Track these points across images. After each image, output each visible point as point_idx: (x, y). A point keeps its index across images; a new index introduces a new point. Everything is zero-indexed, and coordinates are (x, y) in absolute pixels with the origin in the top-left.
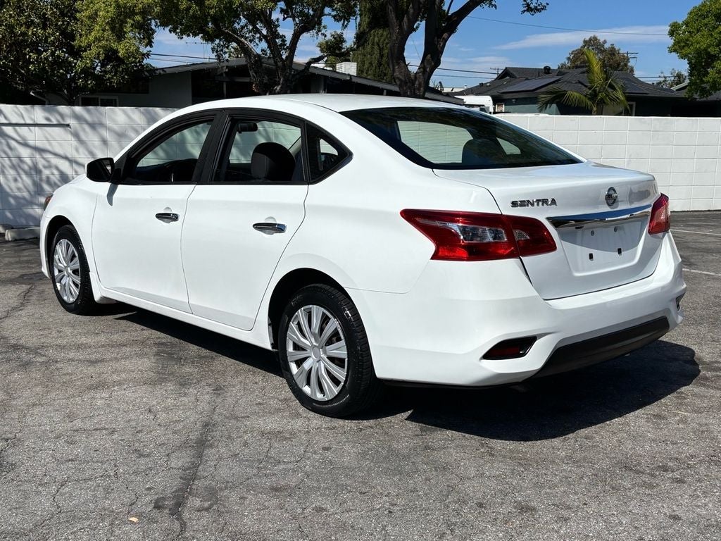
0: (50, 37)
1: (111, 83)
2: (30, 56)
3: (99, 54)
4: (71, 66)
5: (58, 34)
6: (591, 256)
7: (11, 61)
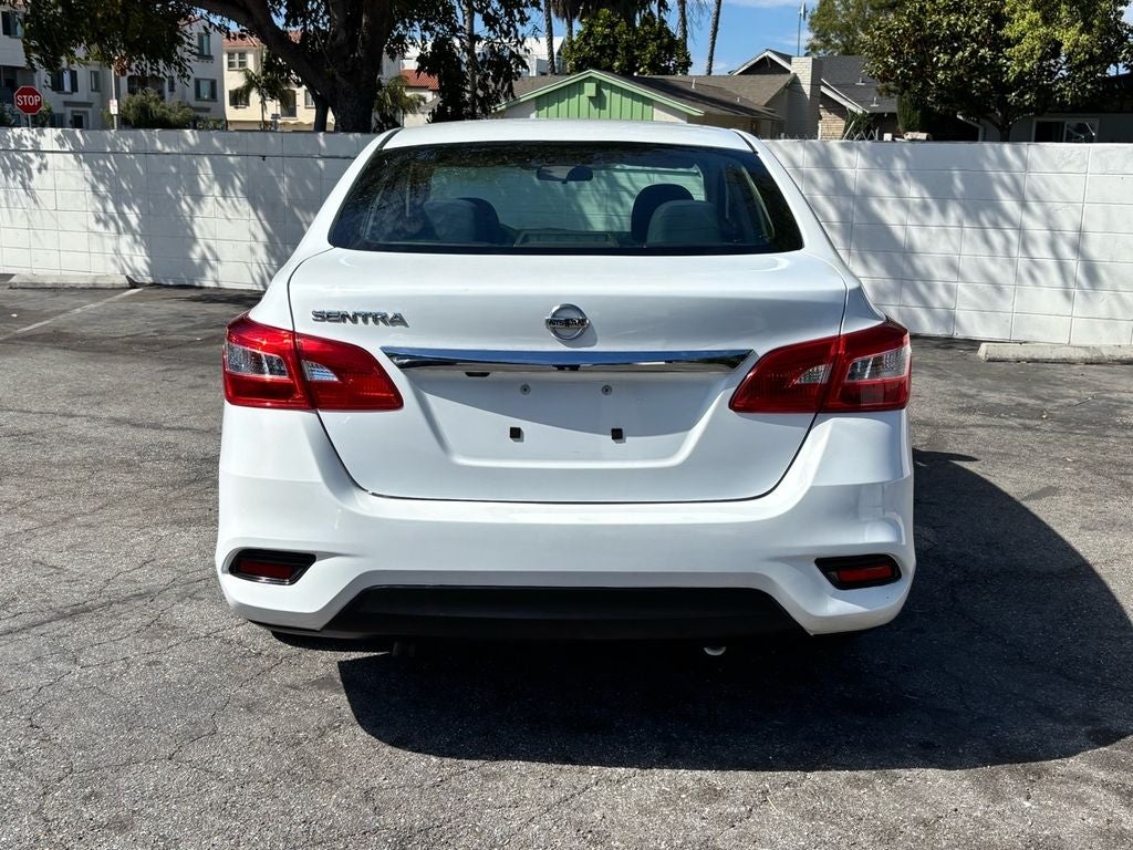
0: (974, 27)
1: (1062, 97)
2: (939, 59)
3: (1033, 50)
4: (1001, 71)
5: (986, 21)
6: (516, 433)
7: (913, 68)
